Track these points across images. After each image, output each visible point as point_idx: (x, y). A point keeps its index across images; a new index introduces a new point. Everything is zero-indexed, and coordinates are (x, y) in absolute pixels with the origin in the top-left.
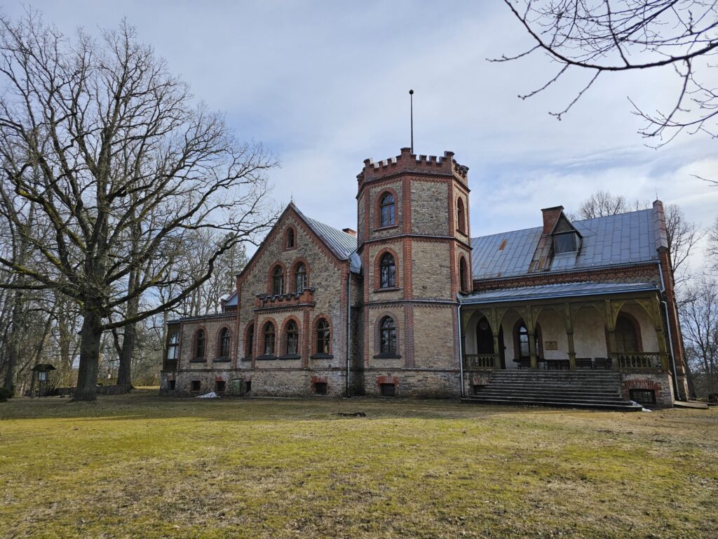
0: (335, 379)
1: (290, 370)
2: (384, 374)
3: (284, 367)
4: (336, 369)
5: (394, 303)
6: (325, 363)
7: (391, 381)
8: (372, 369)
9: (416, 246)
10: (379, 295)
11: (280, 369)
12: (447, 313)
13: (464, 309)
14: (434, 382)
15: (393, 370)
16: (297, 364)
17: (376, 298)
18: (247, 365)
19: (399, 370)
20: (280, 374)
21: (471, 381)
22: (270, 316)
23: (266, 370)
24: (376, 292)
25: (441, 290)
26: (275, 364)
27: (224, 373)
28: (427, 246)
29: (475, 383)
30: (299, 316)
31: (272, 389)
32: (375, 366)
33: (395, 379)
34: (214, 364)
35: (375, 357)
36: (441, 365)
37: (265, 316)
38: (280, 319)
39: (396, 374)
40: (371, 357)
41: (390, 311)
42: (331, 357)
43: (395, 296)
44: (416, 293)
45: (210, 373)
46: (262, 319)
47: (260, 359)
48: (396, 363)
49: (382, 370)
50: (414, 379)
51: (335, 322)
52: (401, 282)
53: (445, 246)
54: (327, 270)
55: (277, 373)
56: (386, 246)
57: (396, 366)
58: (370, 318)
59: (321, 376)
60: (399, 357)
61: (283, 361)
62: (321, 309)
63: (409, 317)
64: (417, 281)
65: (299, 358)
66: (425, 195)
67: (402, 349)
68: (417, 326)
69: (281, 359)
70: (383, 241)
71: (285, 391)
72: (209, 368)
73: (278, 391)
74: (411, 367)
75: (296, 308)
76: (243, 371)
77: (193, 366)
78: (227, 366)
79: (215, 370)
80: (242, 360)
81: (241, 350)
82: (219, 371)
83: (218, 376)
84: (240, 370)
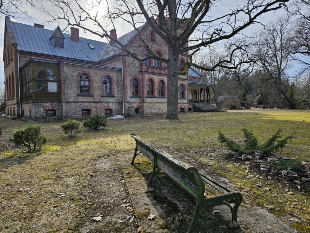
1: (162, 103)
2: (182, 105)
3: (160, 101)
5: (184, 80)
16: (166, 100)
18: (134, 100)
19: (185, 103)
20: (159, 104)
22: (151, 76)
23: (152, 103)
26: (155, 100)
27: (111, 104)
30: (165, 79)
31: (155, 111)
33: (185, 106)
34: (102, 98)
35: (179, 99)
38: (156, 79)
43: (185, 77)
45: (99, 104)
47: (148, 97)
49: (181, 103)
55: (157, 104)
60: (185, 99)
61: (159, 99)
71: (161, 112)
72: (97, 100)
73: (158, 112)
76: (132, 103)
77: (80, 99)
78: (112, 100)
79: (103, 102)
80: (131, 97)
81: (129, 92)
82: (107, 103)
83: (106, 106)
84: (130, 102)
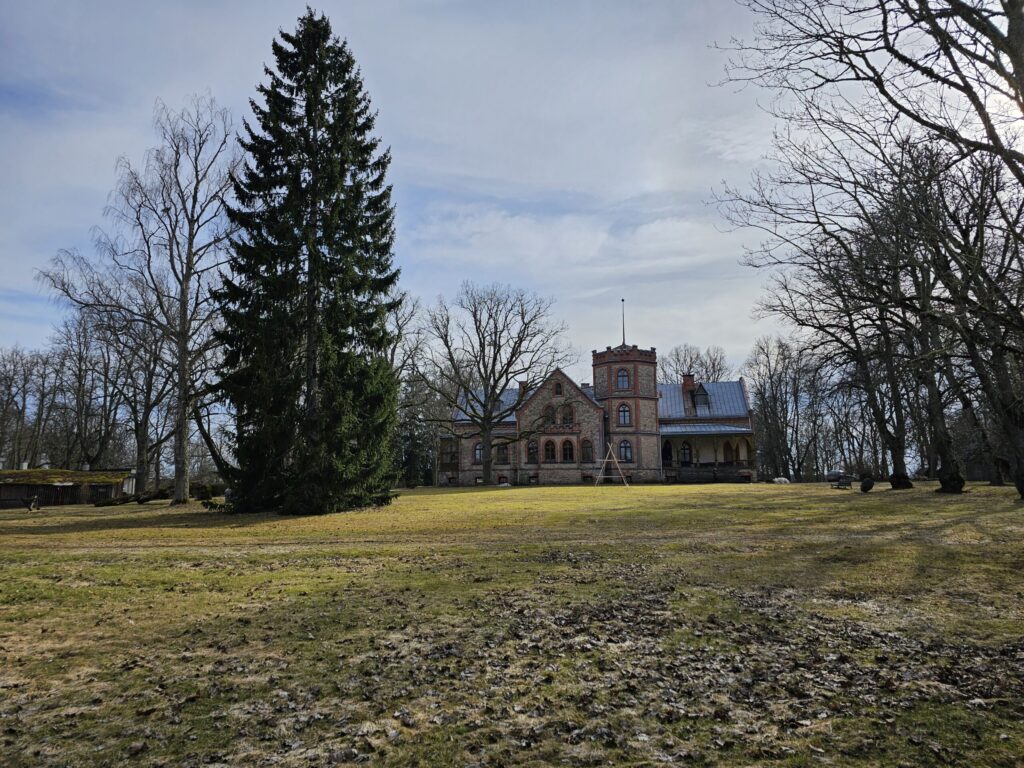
0: (598, 474)
1: (569, 469)
3: (564, 467)
4: (598, 469)
5: (629, 433)
6: (590, 466)
7: (629, 475)
9: (642, 402)
10: (620, 428)
11: (561, 469)
12: (654, 439)
13: (663, 437)
14: (650, 474)
15: (632, 469)
16: (574, 466)
17: (618, 430)
18: (529, 466)
19: (635, 469)
20: (562, 471)
22: (550, 437)
23: (550, 469)
24: (616, 427)
25: (652, 426)
26: (556, 466)
28: (646, 402)
29: (667, 475)
30: (574, 439)
31: (557, 480)
33: (631, 473)
34: (495, 465)
35: (618, 462)
36: (653, 466)
37: (547, 437)
38: (558, 440)
40: (616, 462)
41: (628, 437)
42: (594, 462)
43: (629, 430)
44: (642, 428)
46: (543, 439)
47: (545, 463)
49: (624, 469)
50: (642, 474)
51: (596, 442)
52: (634, 422)
53: (654, 402)
54: (588, 412)
56: (624, 400)
58: (615, 441)
59: (589, 472)
61: (563, 464)
62: (586, 434)
63: (638, 443)
64: (643, 422)
65: (575, 463)
66: (644, 373)
67: (636, 458)
68: (643, 446)
69: (561, 463)
70: (622, 398)
74: (639, 467)
75: (572, 434)
76: (528, 470)
77: (474, 467)
78: (507, 467)
80: (526, 463)
81: (524, 458)
83: (500, 473)
84: (523, 469)
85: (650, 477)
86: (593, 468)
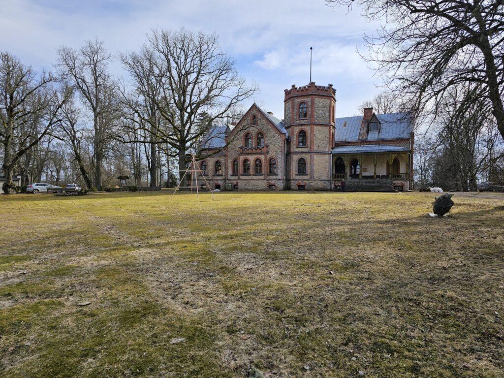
0: (279, 183)
1: (258, 180)
2: (300, 181)
3: (255, 179)
4: (279, 179)
5: (306, 153)
6: (274, 177)
7: (303, 184)
8: (294, 180)
9: (316, 128)
10: (299, 149)
11: (253, 180)
12: (327, 157)
13: (334, 155)
14: (320, 184)
15: (304, 180)
16: (262, 177)
17: (297, 150)
19: (307, 180)
20: (254, 181)
21: (335, 184)
22: (246, 156)
23: (246, 180)
24: (297, 148)
25: (325, 147)
26: (250, 177)
27: (220, 181)
28: (320, 128)
29: (336, 185)
30: (262, 157)
32: (296, 178)
33: (305, 183)
34: (213, 177)
35: (296, 175)
36: (323, 178)
37: (244, 156)
38: (252, 159)
39: (306, 181)
40: (294, 175)
41: (304, 156)
42: (277, 175)
43: (306, 150)
44: (315, 149)
45: (211, 181)
46: (242, 158)
47: (241, 175)
48: (305, 177)
49: (299, 180)
50: (313, 183)
51: (279, 160)
52: (309, 144)
53: (327, 128)
54: (274, 137)
56: (302, 127)
57: (305, 178)
58: (294, 159)
59: (273, 182)
60: (307, 175)
61: (255, 176)
62: (272, 154)
63: (312, 159)
64: (316, 143)
65: (263, 175)
66: (320, 105)
67: (308, 171)
68: (315, 162)
69: (253, 175)
70: (301, 125)
72: (210, 179)
74: (312, 179)
75: (261, 153)
76: (232, 180)
77: (201, 178)
78: (220, 178)
79: (214, 180)
80: (231, 175)
81: (230, 172)
82: (217, 180)
84: (230, 180)
85: (321, 186)
86: (276, 179)
